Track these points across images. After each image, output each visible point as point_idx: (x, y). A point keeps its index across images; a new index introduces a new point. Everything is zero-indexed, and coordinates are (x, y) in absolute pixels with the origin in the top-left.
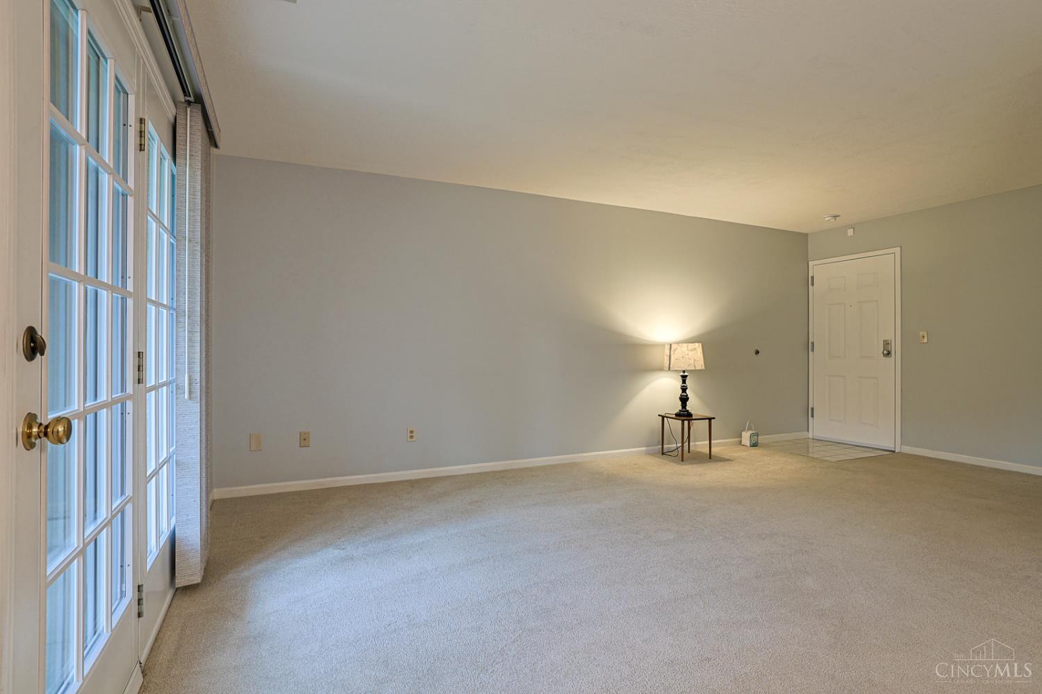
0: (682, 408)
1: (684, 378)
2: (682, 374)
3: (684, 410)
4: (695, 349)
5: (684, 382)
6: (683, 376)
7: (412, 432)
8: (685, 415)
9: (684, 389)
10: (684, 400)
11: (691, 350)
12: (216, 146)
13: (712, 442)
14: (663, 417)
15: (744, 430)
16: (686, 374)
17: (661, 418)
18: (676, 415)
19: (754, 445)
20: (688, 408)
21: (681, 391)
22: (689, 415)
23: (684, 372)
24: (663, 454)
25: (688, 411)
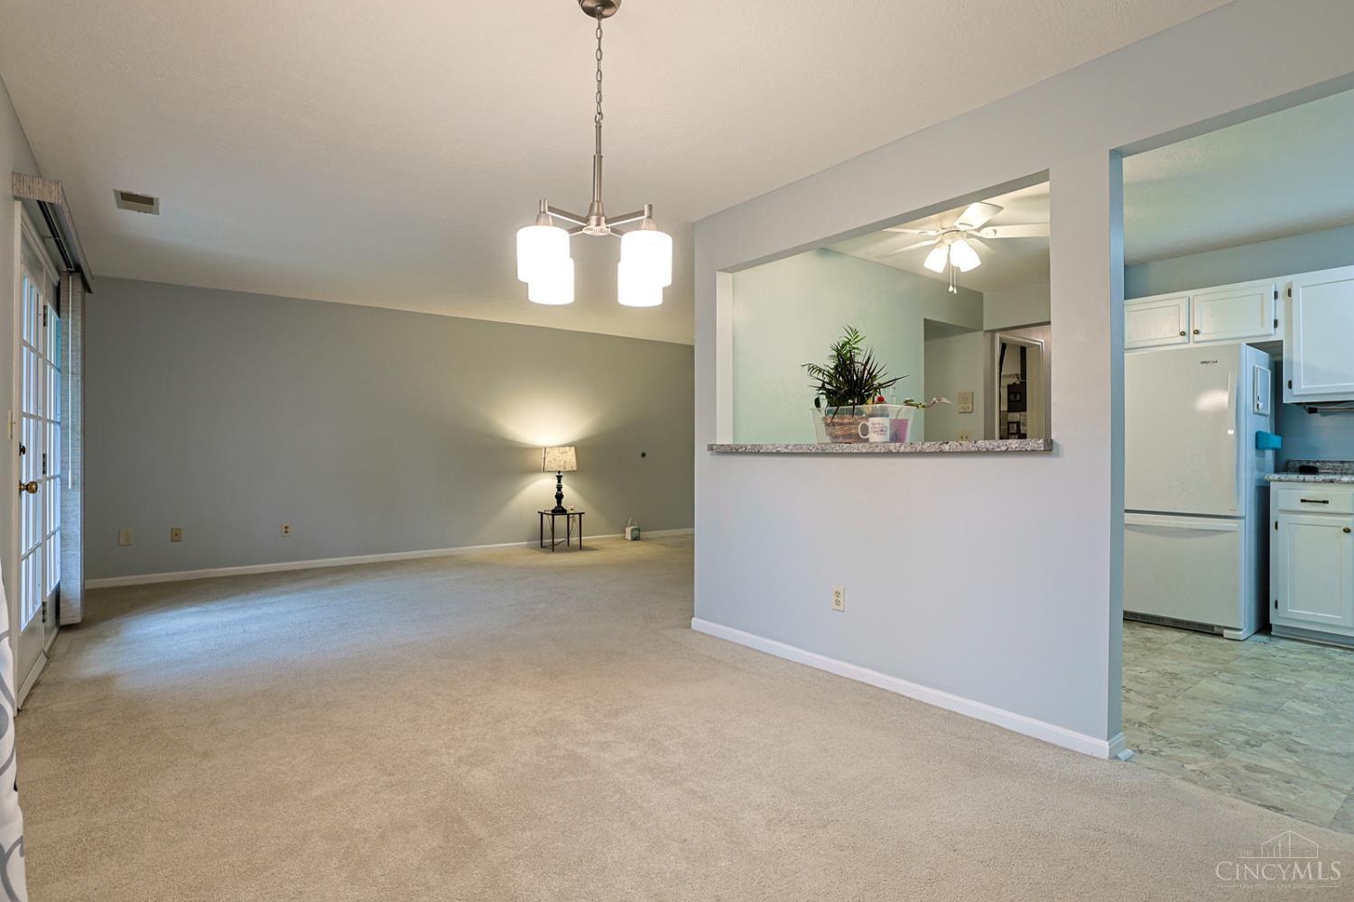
0: (558, 505)
1: (559, 478)
2: (558, 474)
3: (559, 507)
4: (566, 452)
5: (559, 481)
6: (558, 476)
7: (286, 527)
8: (559, 510)
9: (559, 488)
10: (559, 497)
11: (562, 453)
12: (90, 291)
13: (583, 538)
14: (542, 514)
15: (627, 526)
16: (561, 474)
17: (540, 515)
18: (553, 511)
19: (635, 539)
20: (562, 505)
21: (557, 489)
22: (563, 511)
23: (559, 472)
24: (542, 546)
25: (562, 507)
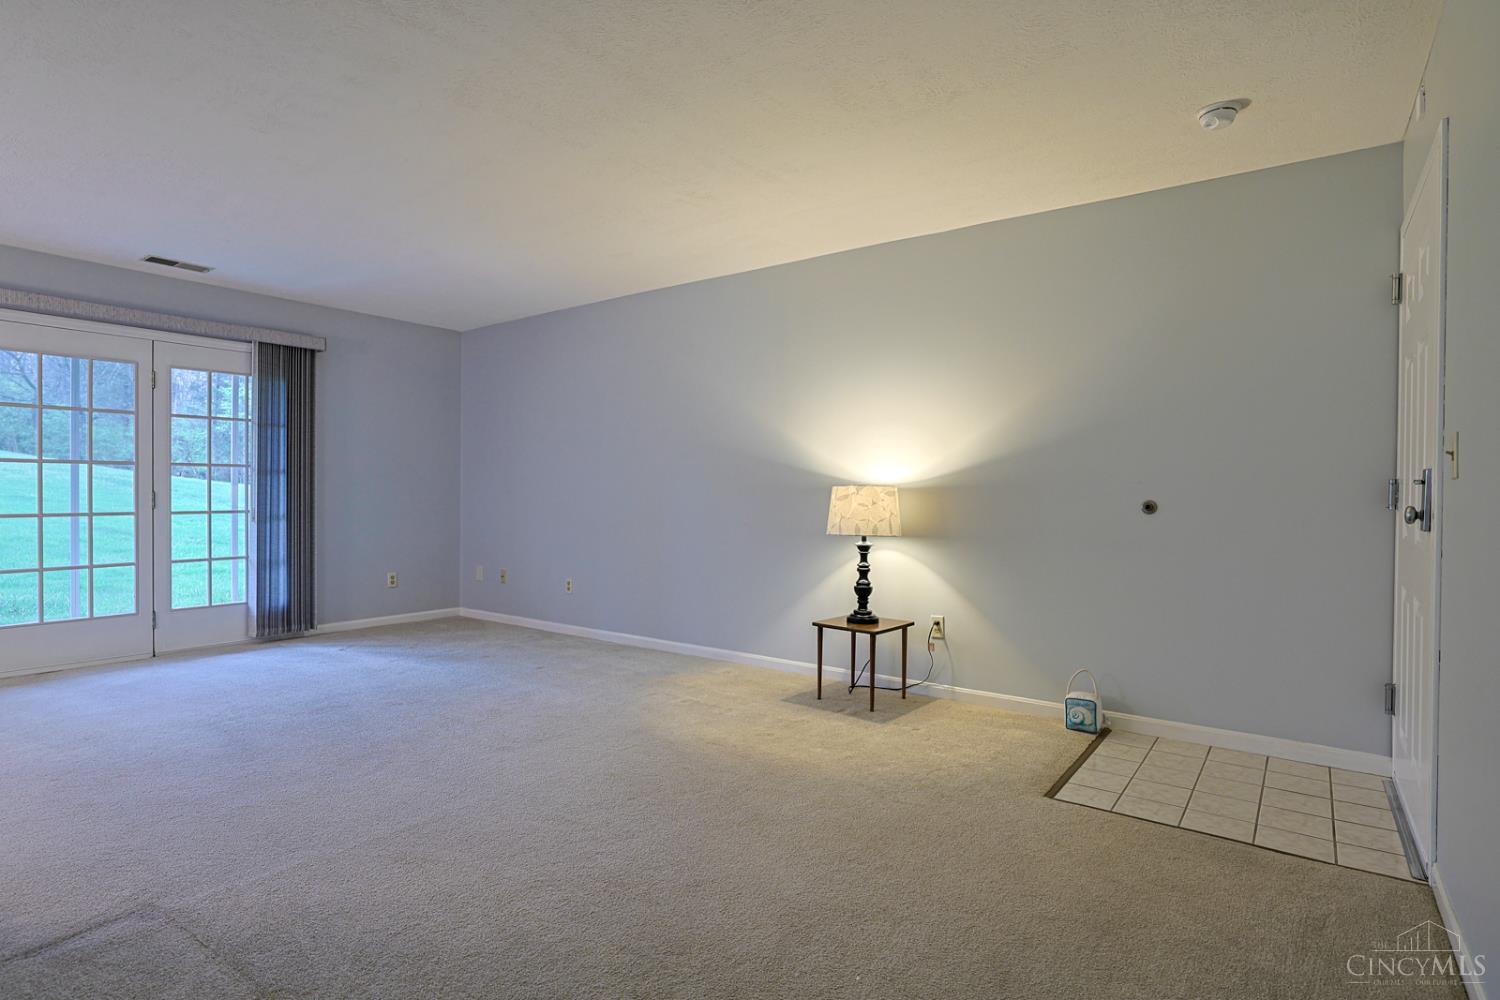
0: (859, 608)
1: (864, 550)
2: (860, 543)
3: (862, 611)
5: (864, 558)
6: (860, 548)
8: (864, 622)
9: (863, 572)
10: (863, 592)
14: (820, 627)
16: (868, 543)
17: (817, 627)
18: (850, 620)
20: (870, 607)
21: (858, 575)
22: (874, 621)
23: (865, 538)
25: (870, 613)
